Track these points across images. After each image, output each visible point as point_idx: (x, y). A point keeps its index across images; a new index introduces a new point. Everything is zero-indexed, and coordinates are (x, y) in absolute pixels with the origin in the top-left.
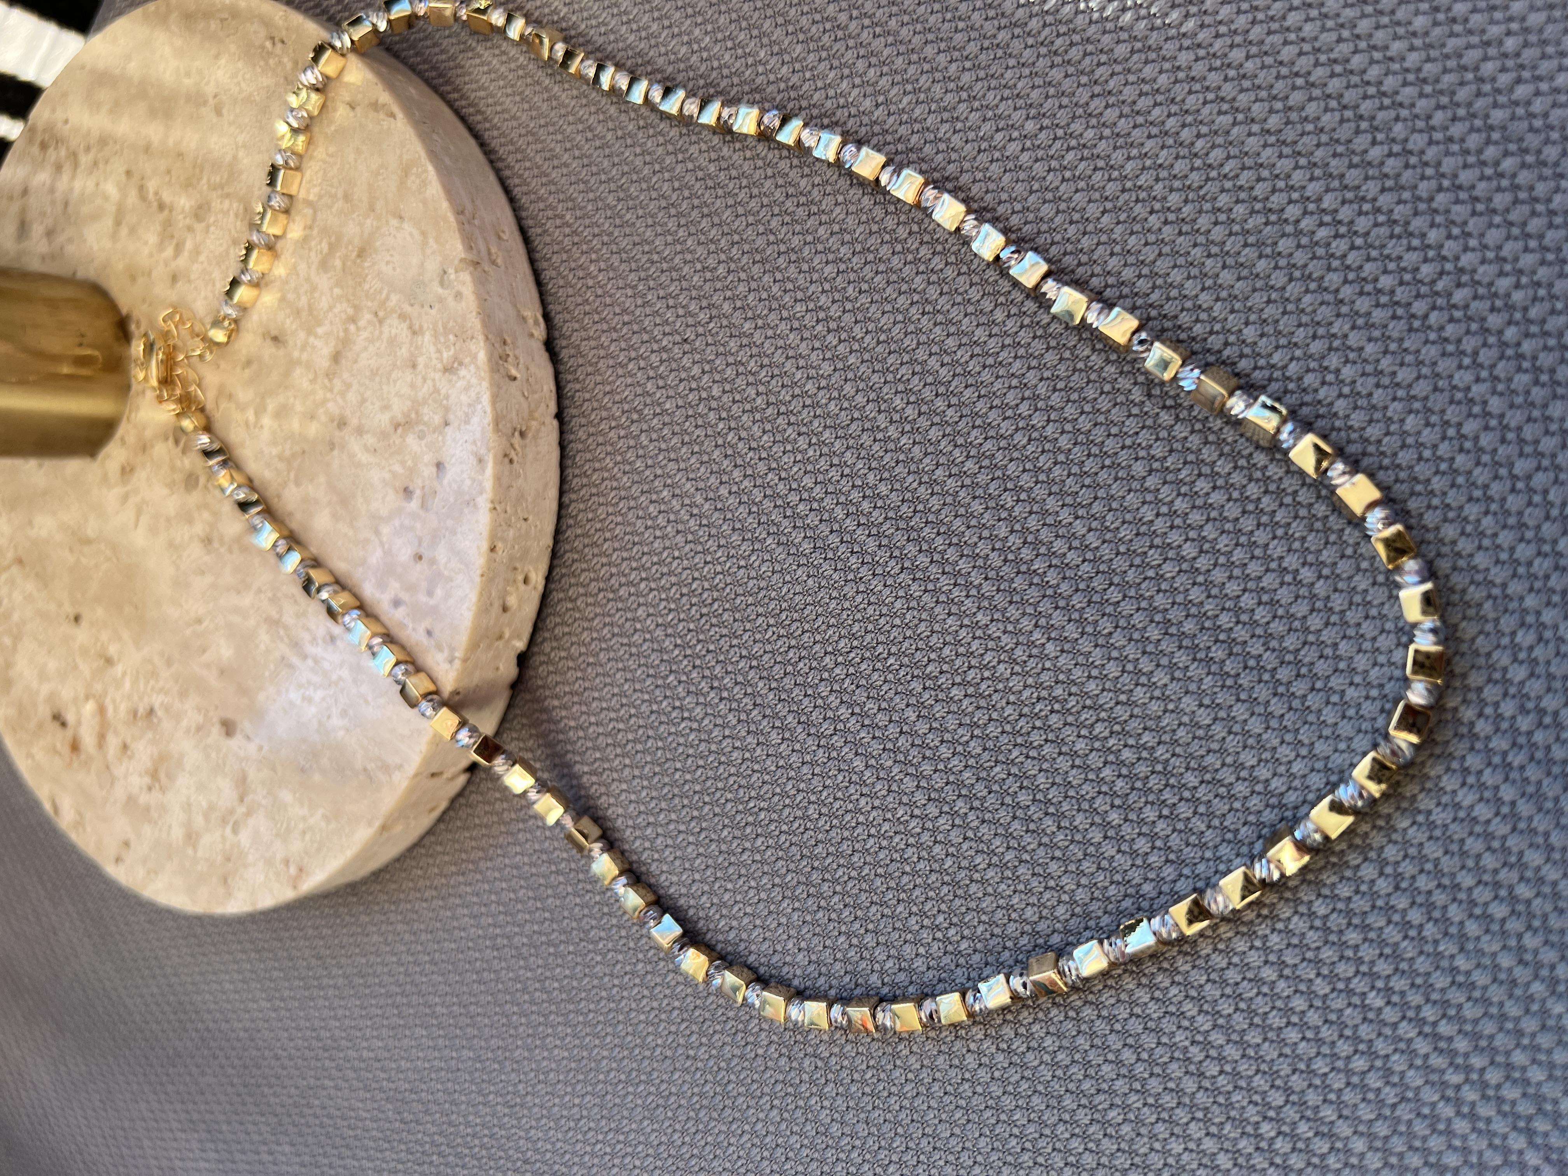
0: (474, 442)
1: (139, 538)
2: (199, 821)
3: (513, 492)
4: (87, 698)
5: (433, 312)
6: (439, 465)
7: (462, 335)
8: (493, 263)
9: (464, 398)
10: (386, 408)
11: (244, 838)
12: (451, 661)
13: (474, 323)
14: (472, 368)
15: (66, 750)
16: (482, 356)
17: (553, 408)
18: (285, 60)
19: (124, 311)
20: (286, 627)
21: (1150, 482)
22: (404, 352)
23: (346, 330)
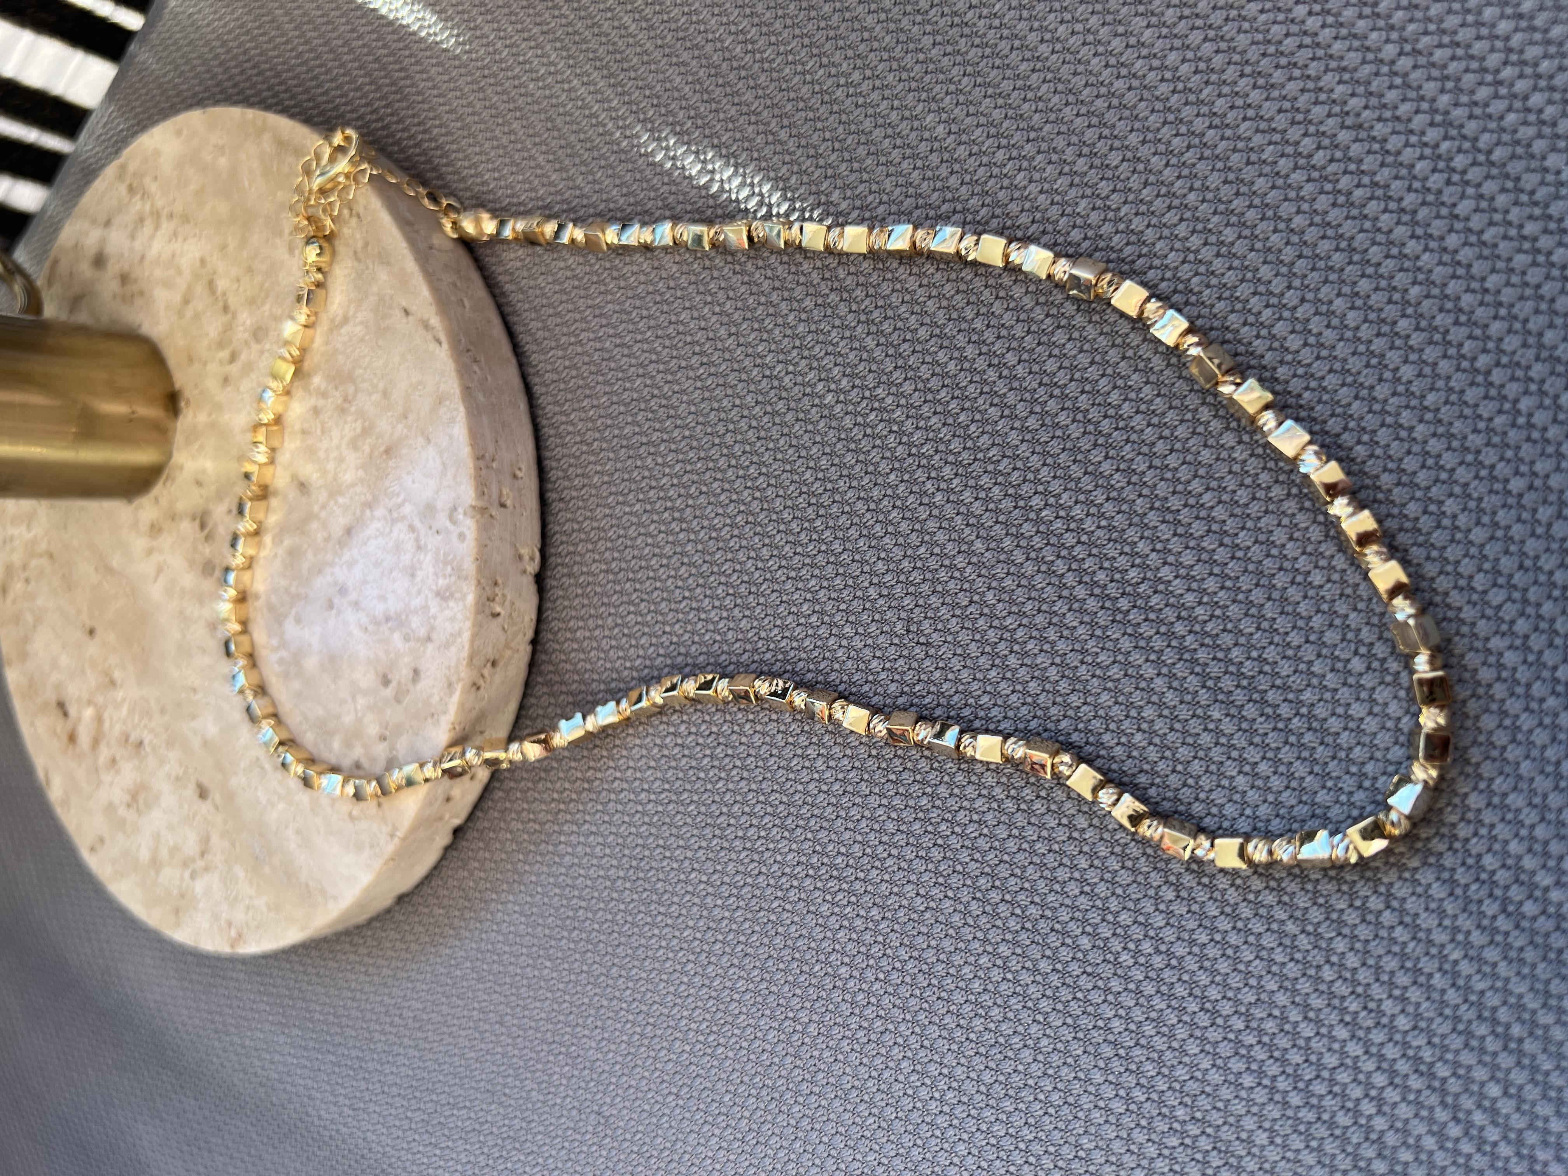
0: (449, 668)
2: (164, 853)
4: (90, 702)
5: (438, 538)
6: (416, 672)
7: (458, 572)
8: (502, 506)
9: (448, 625)
10: (383, 598)
13: (470, 566)
14: (461, 604)
15: (65, 738)
16: (471, 598)
17: (530, 634)
19: (177, 386)
22: (406, 558)
23: (362, 512)
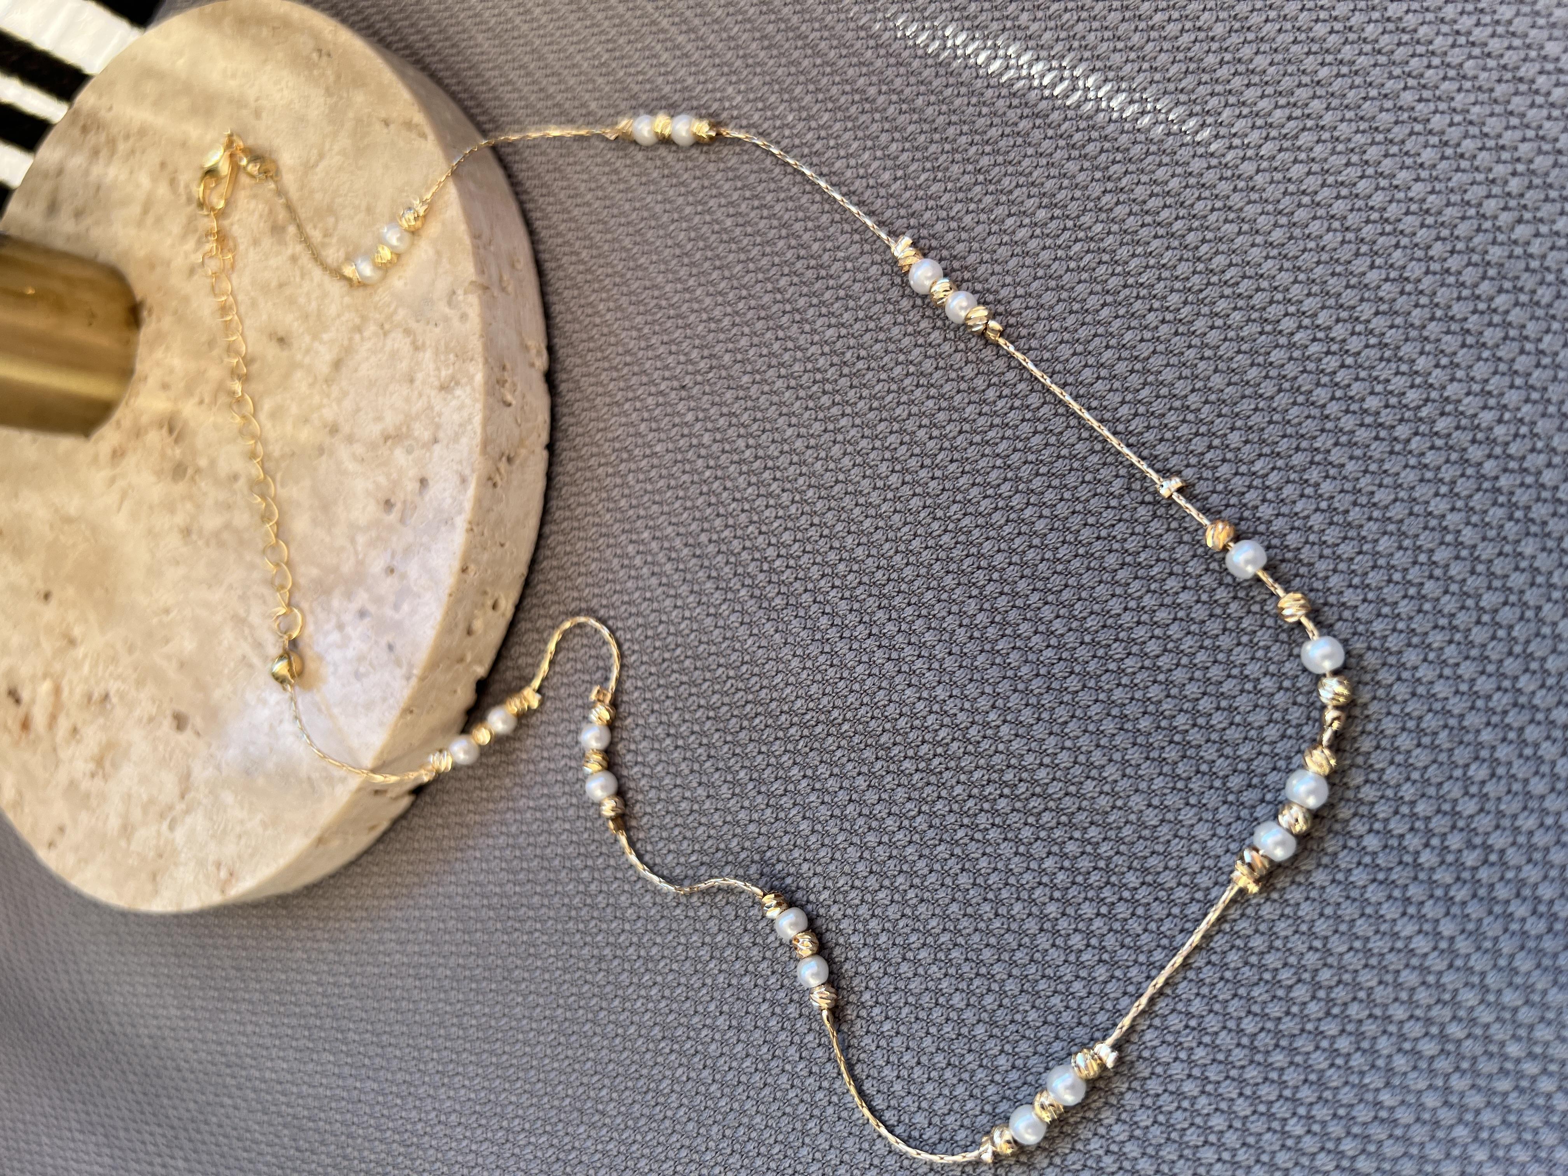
0: (460, 462)
1: (120, 522)
2: (137, 814)
3: (493, 516)
4: (45, 676)
5: (437, 330)
6: (423, 482)
7: (462, 355)
8: (503, 289)
9: (456, 417)
10: (379, 419)
11: (179, 835)
12: (408, 678)
13: (476, 345)
14: (468, 389)
15: (15, 727)
16: (479, 378)
17: (544, 438)
18: (329, 72)
19: (139, 297)
20: (251, 627)
21: (1122, 575)
22: (404, 366)
23: (351, 339)
